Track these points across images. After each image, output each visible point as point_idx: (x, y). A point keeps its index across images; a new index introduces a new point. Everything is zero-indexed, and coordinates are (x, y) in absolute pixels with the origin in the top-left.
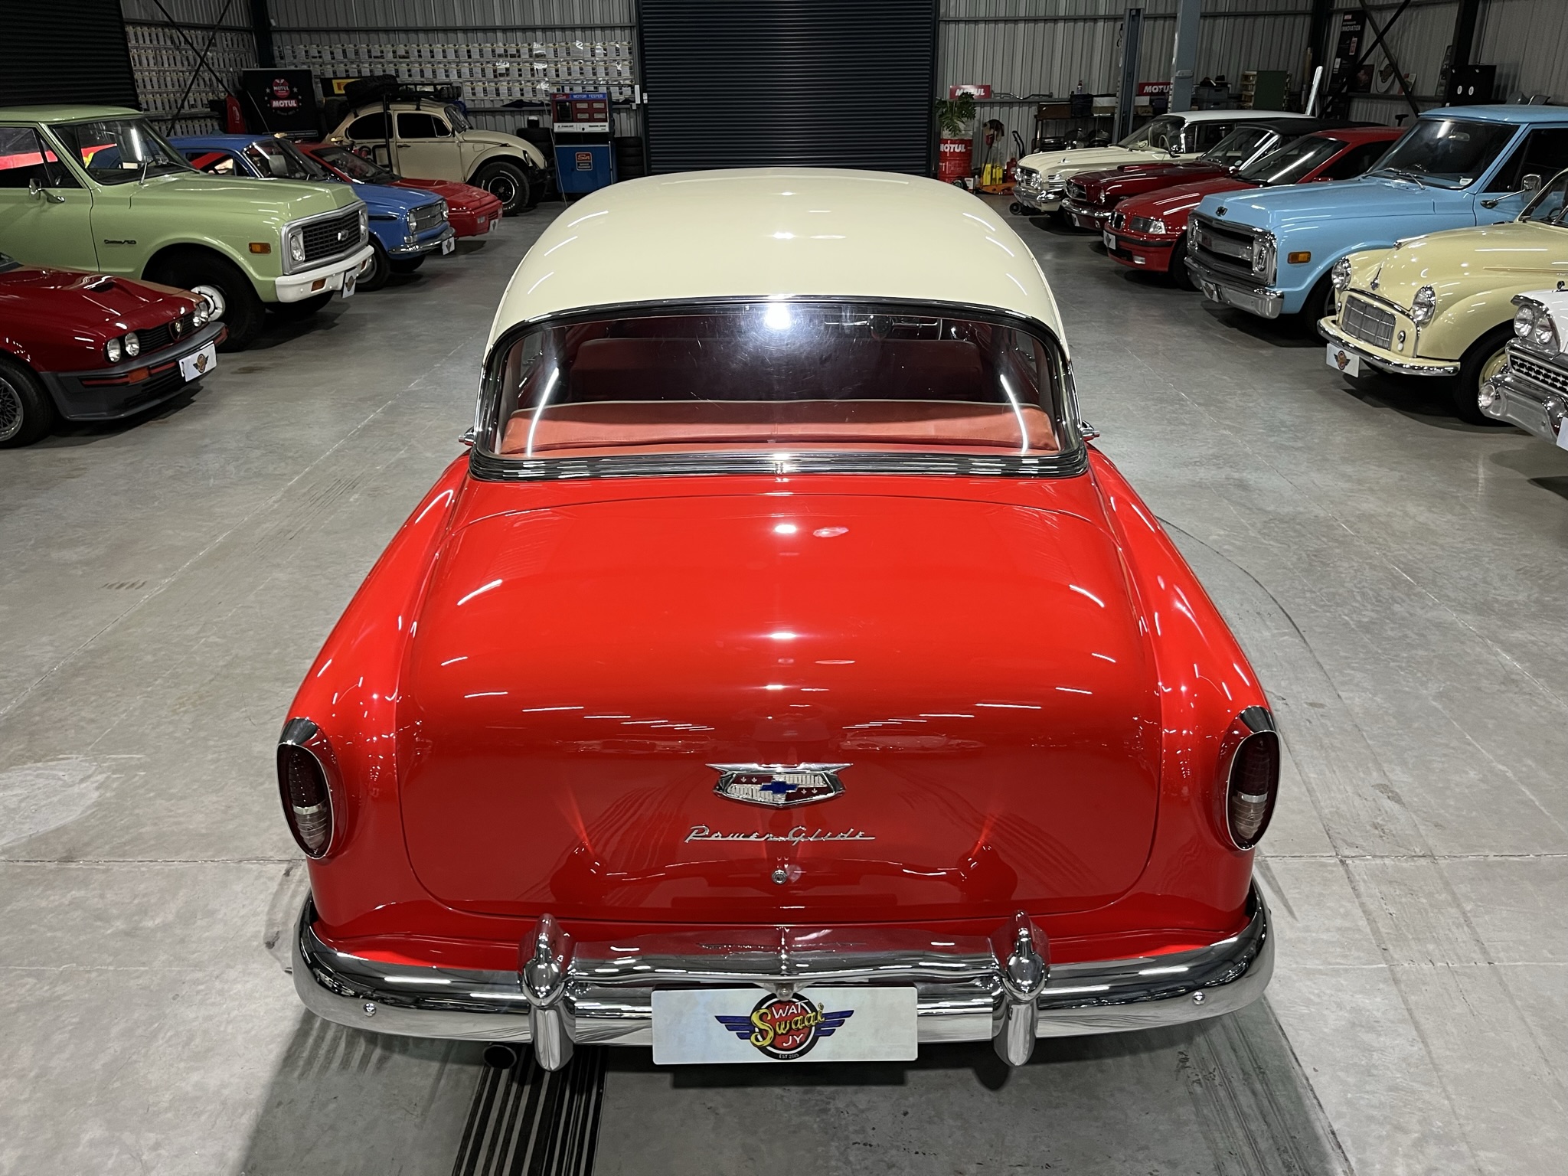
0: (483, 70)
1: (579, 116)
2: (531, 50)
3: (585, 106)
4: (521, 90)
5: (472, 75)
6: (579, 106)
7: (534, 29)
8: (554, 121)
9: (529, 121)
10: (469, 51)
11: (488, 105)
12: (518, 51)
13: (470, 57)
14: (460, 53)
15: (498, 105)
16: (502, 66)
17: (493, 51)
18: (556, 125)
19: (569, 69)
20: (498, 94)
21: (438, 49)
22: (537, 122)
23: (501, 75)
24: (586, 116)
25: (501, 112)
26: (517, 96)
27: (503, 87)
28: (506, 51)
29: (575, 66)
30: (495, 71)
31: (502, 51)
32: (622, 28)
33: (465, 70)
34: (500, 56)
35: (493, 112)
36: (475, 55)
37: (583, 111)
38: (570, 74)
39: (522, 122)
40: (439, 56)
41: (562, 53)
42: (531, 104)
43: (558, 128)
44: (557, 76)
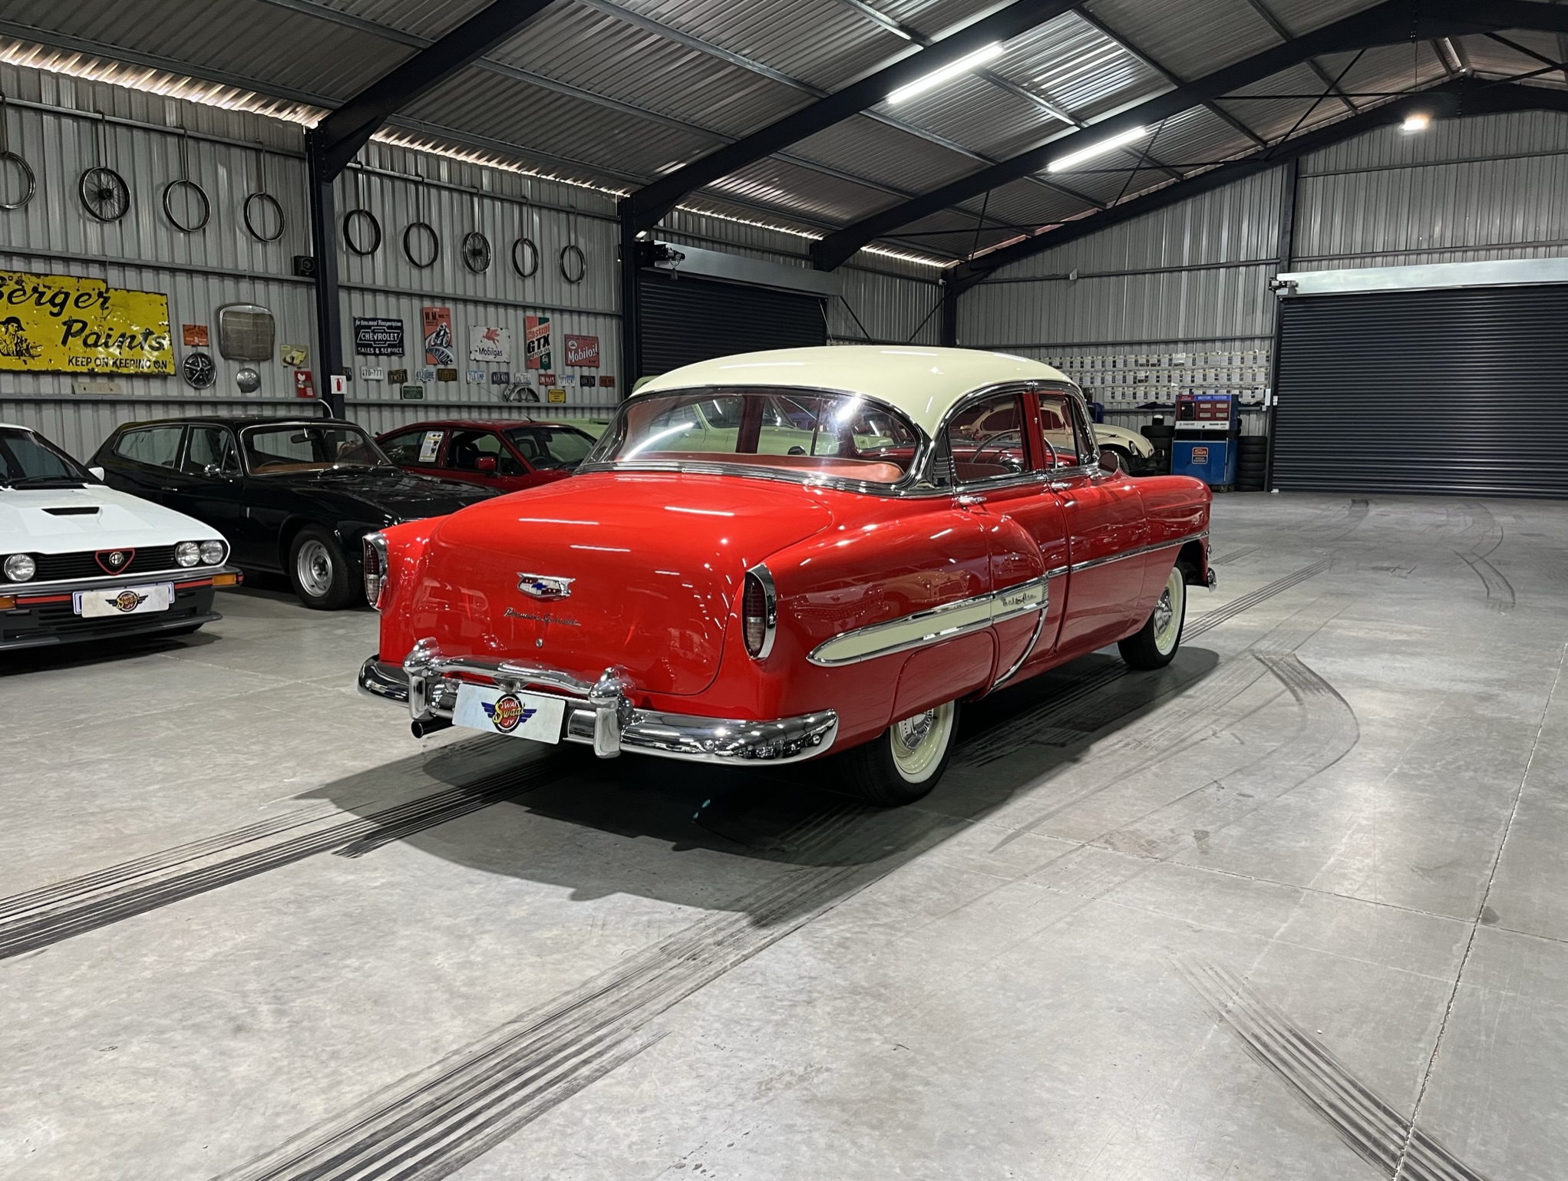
0: (1124, 377)
1: (1202, 415)
2: (1171, 360)
3: (1208, 406)
4: (1157, 394)
5: (1114, 381)
6: (1202, 406)
7: (1176, 342)
8: (1177, 420)
9: (1154, 420)
10: (1114, 362)
11: (1124, 407)
12: (1159, 361)
13: (1114, 366)
14: (1106, 364)
15: (1133, 407)
16: (1142, 375)
17: (1136, 361)
18: (1178, 423)
19: (1204, 375)
20: (1135, 398)
21: (1088, 360)
22: (1162, 421)
23: (1140, 381)
24: (1208, 415)
25: (1135, 413)
26: (1152, 399)
27: (1140, 393)
28: (1148, 361)
29: (1211, 374)
30: (1135, 378)
31: (1144, 361)
32: (1262, 338)
33: (1109, 378)
34: (1142, 365)
35: (1127, 413)
36: (1120, 365)
37: (1205, 411)
38: (1205, 380)
39: (1148, 421)
40: (1087, 367)
41: (1200, 363)
42: (1164, 406)
43: (1180, 425)
44: (1193, 381)
